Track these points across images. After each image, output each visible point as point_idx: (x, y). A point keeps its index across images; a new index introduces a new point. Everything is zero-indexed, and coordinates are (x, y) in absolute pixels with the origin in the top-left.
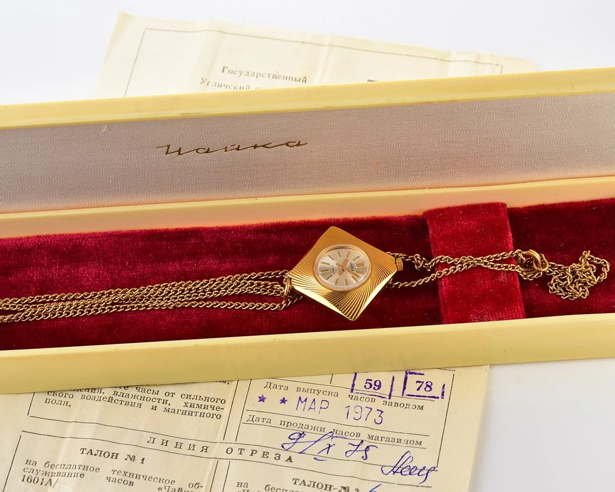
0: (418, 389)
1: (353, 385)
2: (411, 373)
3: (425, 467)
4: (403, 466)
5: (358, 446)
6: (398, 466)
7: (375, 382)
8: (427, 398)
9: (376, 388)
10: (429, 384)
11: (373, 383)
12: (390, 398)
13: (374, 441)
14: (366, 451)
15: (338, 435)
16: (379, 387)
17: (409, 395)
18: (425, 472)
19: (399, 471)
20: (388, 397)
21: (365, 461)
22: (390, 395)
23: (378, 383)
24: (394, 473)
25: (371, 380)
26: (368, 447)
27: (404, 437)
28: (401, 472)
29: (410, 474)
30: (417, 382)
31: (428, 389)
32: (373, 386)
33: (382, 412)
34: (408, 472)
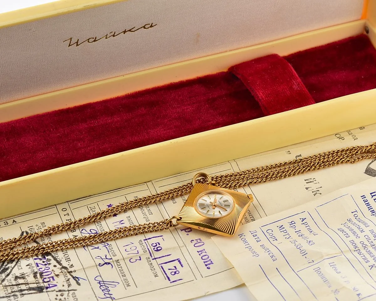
0: (169, 269)
1: (150, 239)
2: (179, 261)
3: (112, 295)
4: (106, 285)
5: (107, 259)
6: (105, 283)
7: (159, 247)
8: (165, 275)
9: (156, 249)
10: (177, 272)
11: (158, 246)
12: (153, 259)
13: (116, 264)
14: (106, 263)
15: (108, 248)
16: (157, 250)
17: (162, 267)
18: (109, 296)
19: (101, 284)
20: (153, 258)
21: (98, 267)
22: (155, 259)
23: (159, 249)
24: (99, 283)
25: (159, 244)
26: (109, 263)
27: (128, 276)
28: (101, 286)
29: (102, 290)
30: (175, 267)
31: (173, 273)
32: (156, 247)
33: (140, 260)
34: (103, 289)
